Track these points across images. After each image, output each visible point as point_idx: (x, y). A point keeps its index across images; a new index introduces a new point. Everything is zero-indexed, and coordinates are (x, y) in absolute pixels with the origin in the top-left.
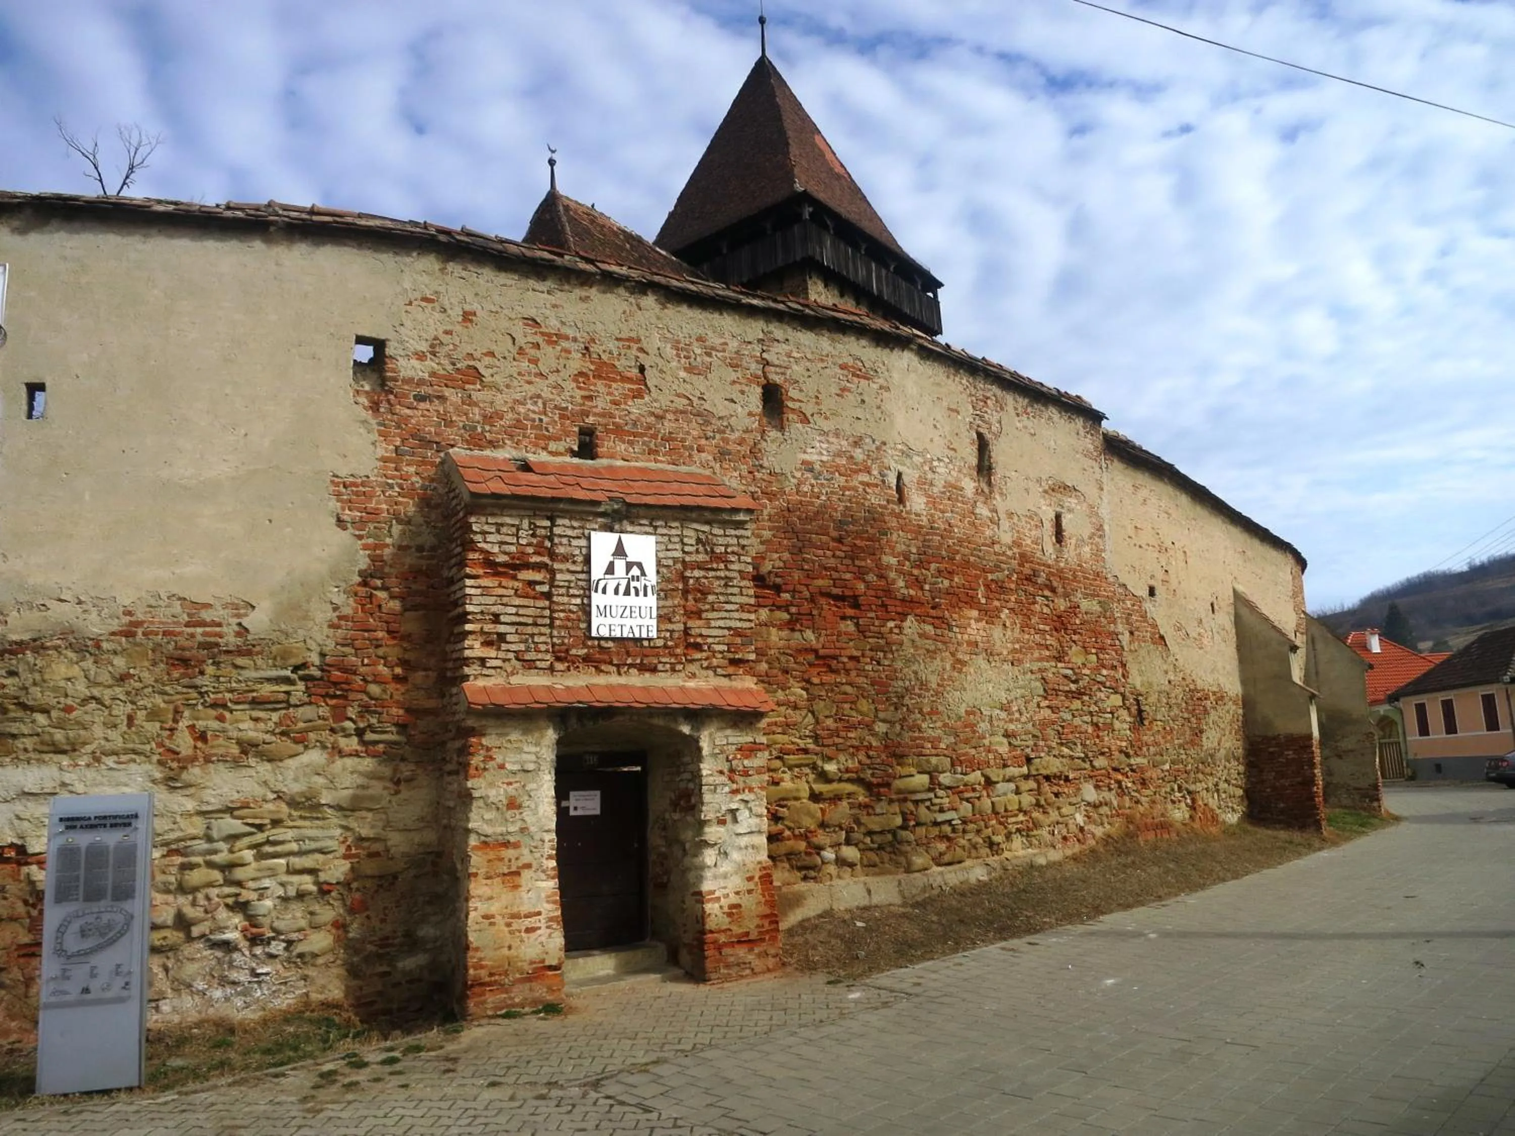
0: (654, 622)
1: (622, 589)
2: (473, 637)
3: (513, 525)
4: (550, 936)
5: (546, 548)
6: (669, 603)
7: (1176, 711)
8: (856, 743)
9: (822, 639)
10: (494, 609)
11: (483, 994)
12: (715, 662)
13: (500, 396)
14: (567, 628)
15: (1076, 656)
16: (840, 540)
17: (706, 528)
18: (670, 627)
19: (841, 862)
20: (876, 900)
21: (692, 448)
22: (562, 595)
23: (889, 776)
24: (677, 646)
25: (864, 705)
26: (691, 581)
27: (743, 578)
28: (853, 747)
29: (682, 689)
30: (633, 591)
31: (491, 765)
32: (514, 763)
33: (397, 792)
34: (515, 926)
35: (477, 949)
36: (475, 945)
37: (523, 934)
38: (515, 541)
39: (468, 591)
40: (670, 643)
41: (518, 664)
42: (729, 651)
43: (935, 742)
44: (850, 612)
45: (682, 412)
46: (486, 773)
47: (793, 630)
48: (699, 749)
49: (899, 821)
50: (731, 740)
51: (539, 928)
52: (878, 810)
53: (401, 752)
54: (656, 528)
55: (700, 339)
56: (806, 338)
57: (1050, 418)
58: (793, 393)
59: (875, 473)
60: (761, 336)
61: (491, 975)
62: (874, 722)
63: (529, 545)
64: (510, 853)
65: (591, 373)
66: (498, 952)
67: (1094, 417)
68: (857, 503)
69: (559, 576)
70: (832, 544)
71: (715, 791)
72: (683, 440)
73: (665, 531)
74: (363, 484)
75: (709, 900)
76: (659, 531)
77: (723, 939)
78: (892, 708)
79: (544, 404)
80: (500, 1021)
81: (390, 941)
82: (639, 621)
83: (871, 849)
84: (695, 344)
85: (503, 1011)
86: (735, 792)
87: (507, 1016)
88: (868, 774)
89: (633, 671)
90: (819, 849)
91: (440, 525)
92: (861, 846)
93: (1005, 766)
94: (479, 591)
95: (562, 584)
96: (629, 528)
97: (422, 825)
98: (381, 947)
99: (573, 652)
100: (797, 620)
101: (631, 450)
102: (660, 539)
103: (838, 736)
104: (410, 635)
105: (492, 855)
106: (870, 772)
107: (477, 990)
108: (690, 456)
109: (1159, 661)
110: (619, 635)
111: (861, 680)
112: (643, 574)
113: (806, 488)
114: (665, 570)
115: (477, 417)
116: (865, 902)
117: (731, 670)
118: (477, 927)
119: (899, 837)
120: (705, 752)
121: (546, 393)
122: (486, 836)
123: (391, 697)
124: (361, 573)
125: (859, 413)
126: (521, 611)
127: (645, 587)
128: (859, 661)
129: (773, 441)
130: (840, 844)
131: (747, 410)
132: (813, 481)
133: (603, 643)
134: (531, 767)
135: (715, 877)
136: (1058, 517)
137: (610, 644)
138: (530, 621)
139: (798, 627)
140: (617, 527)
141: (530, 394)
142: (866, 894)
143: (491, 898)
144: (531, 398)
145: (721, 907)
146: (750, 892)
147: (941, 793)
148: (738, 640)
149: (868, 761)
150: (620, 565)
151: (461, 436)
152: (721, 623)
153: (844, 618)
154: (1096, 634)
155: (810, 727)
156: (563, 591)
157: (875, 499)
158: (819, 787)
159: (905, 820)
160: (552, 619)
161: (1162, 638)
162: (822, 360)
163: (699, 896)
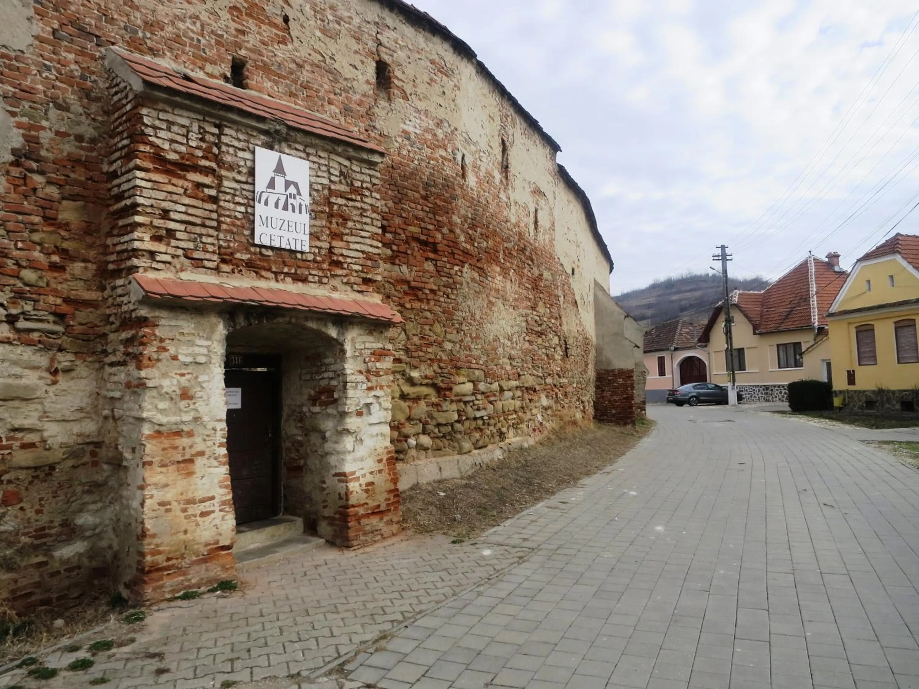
0: (307, 238)
1: (281, 204)
2: (143, 229)
3: (183, 126)
4: (223, 519)
5: (214, 154)
6: (318, 223)
7: (579, 350)
8: (433, 357)
9: (413, 273)
10: (166, 205)
11: (161, 579)
12: (352, 279)
13: (161, 7)
14: (232, 232)
15: (541, 309)
16: (425, 198)
17: (347, 163)
18: (319, 244)
19: (420, 447)
20: (446, 474)
21: (323, 99)
22: (228, 202)
23: (452, 382)
24: (323, 262)
25: (438, 328)
26: (336, 207)
27: (374, 212)
28: (430, 359)
29: (329, 298)
30: (290, 207)
31: (164, 355)
32: (186, 355)
33: (54, 383)
34: (190, 512)
35: (154, 536)
36: (152, 532)
37: (198, 518)
38: (185, 141)
39: (139, 182)
40: (319, 259)
41: (187, 262)
42: (362, 271)
43: (477, 358)
44: (431, 255)
45: (318, 66)
46: (159, 364)
47: (393, 264)
48: (343, 352)
49: (456, 417)
50: (368, 345)
51: (213, 512)
52: (445, 408)
53: (59, 342)
54: (308, 154)
55: (332, 8)
56: (408, 31)
57: (535, 142)
58: (398, 73)
59: (450, 150)
60: (377, 20)
61: (169, 559)
62: (443, 341)
63: (198, 148)
64: (184, 441)
65: (243, 10)
66: (175, 538)
67: (555, 148)
68: (438, 172)
69: (226, 183)
70: (421, 201)
71: (356, 386)
72: (317, 91)
73: (315, 159)
74: (17, 59)
75: (352, 480)
76: (312, 158)
77: (361, 511)
78: (455, 332)
79: (202, 26)
80: (179, 603)
81: (47, 531)
82: (295, 235)
83: (438, 437)
84: (328, 10)
85: (181, 593)
86: (370, 389)
87: (186, 597)
88: (438, 381)
89: (288, 279)
90: (407, 437)
91: (100, 118)
92: (432, 435)
93: (509, 379)
94: (149, 185)
95: (228, 190)
96: (287, 151)
97: (83, 415)
98: (36, 538)
99: (238, 255)
100: (397, 256)
101: (275, 88)
102: (312, 165)
103: (421, 351)
104: (67, 224)
105: (166, 443)
106: (440, 379)
107: (155, 575)
108: (322, 105)
109: (574, 317)
110: (278, 246)
111: (437, 308)
112: (299, 193)
113: (404, 152)
114: (315, 194)
115: (139, 22)
116: (438, 477)
117: (364, 288)
118: (154, 514)
119: (455, 428)
120: (349, 354)
121: (204, 17)
122: (160, 425)
123: (48, 284)
124: (14, 152)
125: (441, 101)
126: (191, 211)
127: (300, 205)
128: (435, 294)
129: (383, 108)
130: (419, 433)
131: (365, 78)
132: (410, 148)
133: (264, 251)
134: (202, 359)
135: (355, 460)
136: (536, 211)
137: (270, 253)
138: (198, 221)
139: (397, 261)
140: (276, 147)
141: (189, 13)
142: (438, 471)
143: (166, 485)
144: (190, 17)
145: (360, 485)
146: (380, 471)
147: (479, 397)
148: (369, 263)
149: (440, 371)
150: (280, 182)
151: (122, 37)
152: (357, 247)
153: (427, 259)
154: (550, 295)
155: (403, 343)
156: (228, 197)
157: (449, 171)
158: (407, 389)
159: (459, 415)
160: (219, 222)
161: (576, 302)
162: (418, 52)
163: (342, 477)
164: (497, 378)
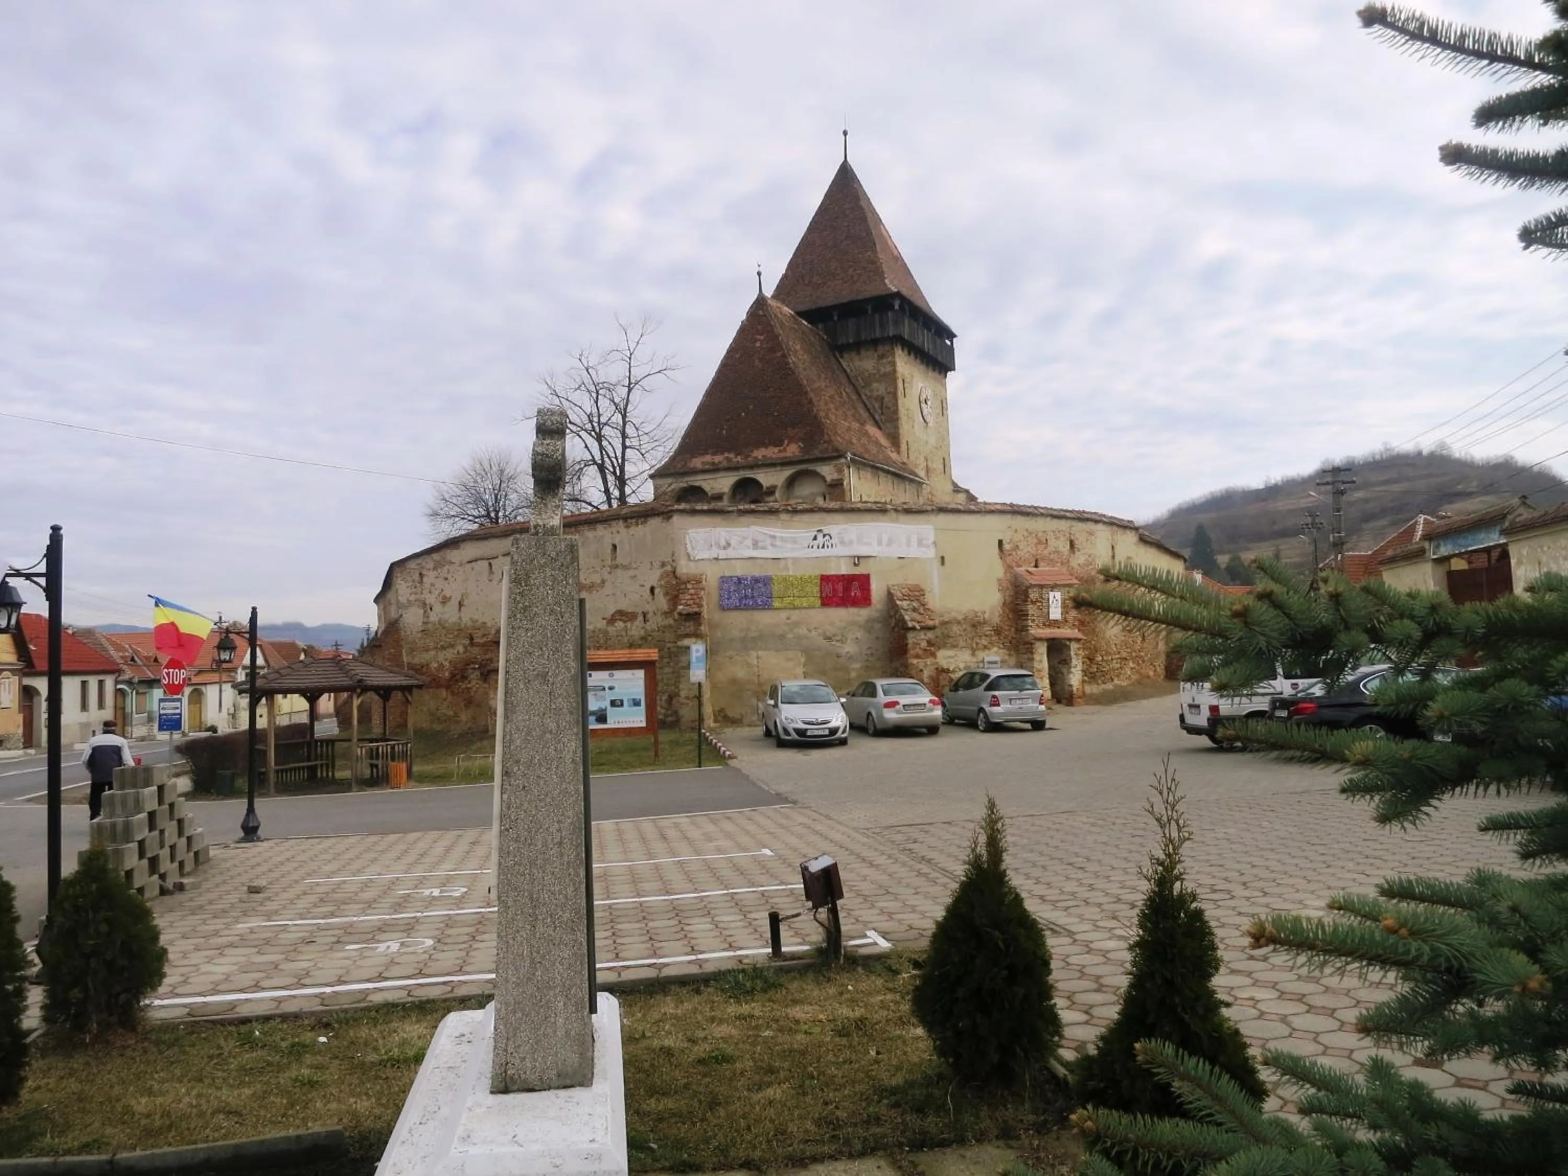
1: (1055, 607)
2: (1029, 620)
3: (1037, 592)
5: (1041, 597)
12: (1071, 626)
13: (1021, 552)
14: (1045, 617)
16: (1087, 586)
17: (1070, 589)
18: (1063, 616)
20: (1096, 690)
22: (1045, 609)
24: (1064, 622)
25: (1090, 636)
26: (1066, 604)
27: (1072, 602)
28: (1088, 648)
29: (1067, 633)
30: (1057, 607)
31: (1037, 651)
32: (1040, 651)
38: (1036, 596)
41: (1037, 627)
42: (1074, 623)
45: (1054, 552)
48: (1070, 649)
50: (1075, 646)
54: (1060, 590)
57: (1128, 533)
58: (1077, 543)
62: (1091, 641)
65: (1037, 543)
67: (1138, 528)
71: (1073, 659)
72: (1055, 560)
74: (1001, 580)
75: (1073, 689)
77: (1075, 697)
78: (1096, 637)
79: (1030, 553)
82: (1057, 615)
84: (1057, 530)
86: (1076, 660)
89: (1058, 628)
90: (1088, 675)
91: (1017, 590)
94: (1030, 609)
95: (1044, 606)
96: (1056, 590)
99: (1047, 623)
101: (1044, 564)
102: (1061, 593)
104: (1011, 618)
108: (1056, 564)
110: (1053, 619)
112: (1058, 603)
113: (1079, 572)
115: (1018, 559)
117: (1073, 628)
121: (1030, 550)
123: (1010, 635)
124: (1002, 603)
125: (1091, 544)
127: (1059, 606)
129: (1074, 560)
131: (1067, 549)
132: (1081, 569)
134: (1043, 652)
135: (1074, 681)
137: (1052, 621)
138: (1039, 616)
140: (1053, 590)
142: (1094, 688)
144: (1027, 552)
146: (1080, 685)
148: (1073, 619)
150: (1054, 601)
151: (1015, 564)
158: (1087, 661)
160: (1043, 615)
162: (1083, 531)
163: (1071, 686)
164: (1110, 654)
